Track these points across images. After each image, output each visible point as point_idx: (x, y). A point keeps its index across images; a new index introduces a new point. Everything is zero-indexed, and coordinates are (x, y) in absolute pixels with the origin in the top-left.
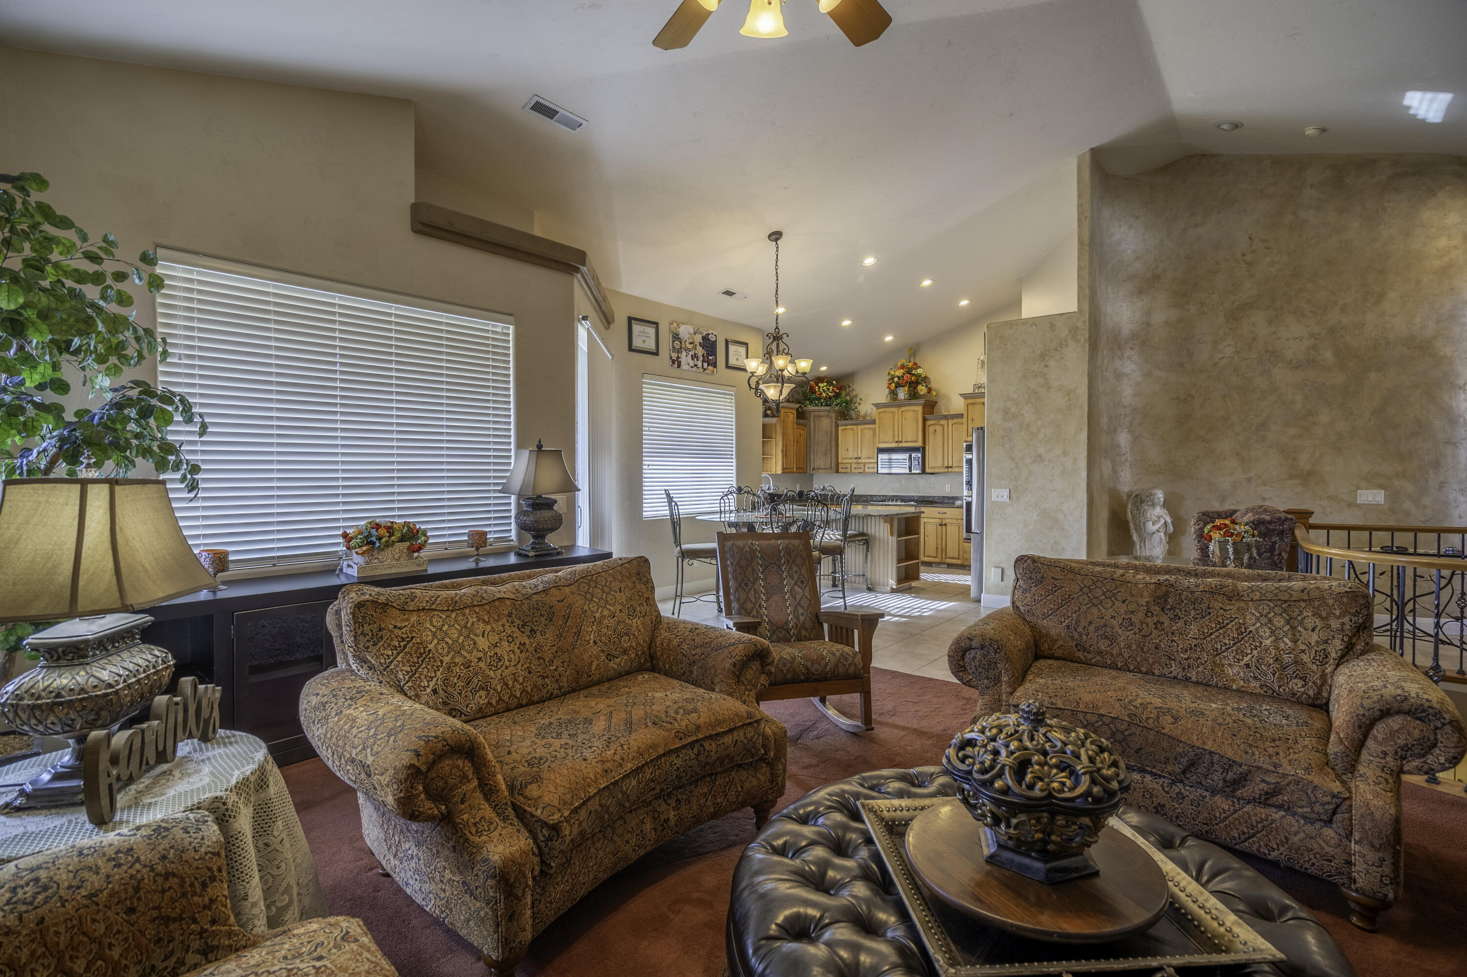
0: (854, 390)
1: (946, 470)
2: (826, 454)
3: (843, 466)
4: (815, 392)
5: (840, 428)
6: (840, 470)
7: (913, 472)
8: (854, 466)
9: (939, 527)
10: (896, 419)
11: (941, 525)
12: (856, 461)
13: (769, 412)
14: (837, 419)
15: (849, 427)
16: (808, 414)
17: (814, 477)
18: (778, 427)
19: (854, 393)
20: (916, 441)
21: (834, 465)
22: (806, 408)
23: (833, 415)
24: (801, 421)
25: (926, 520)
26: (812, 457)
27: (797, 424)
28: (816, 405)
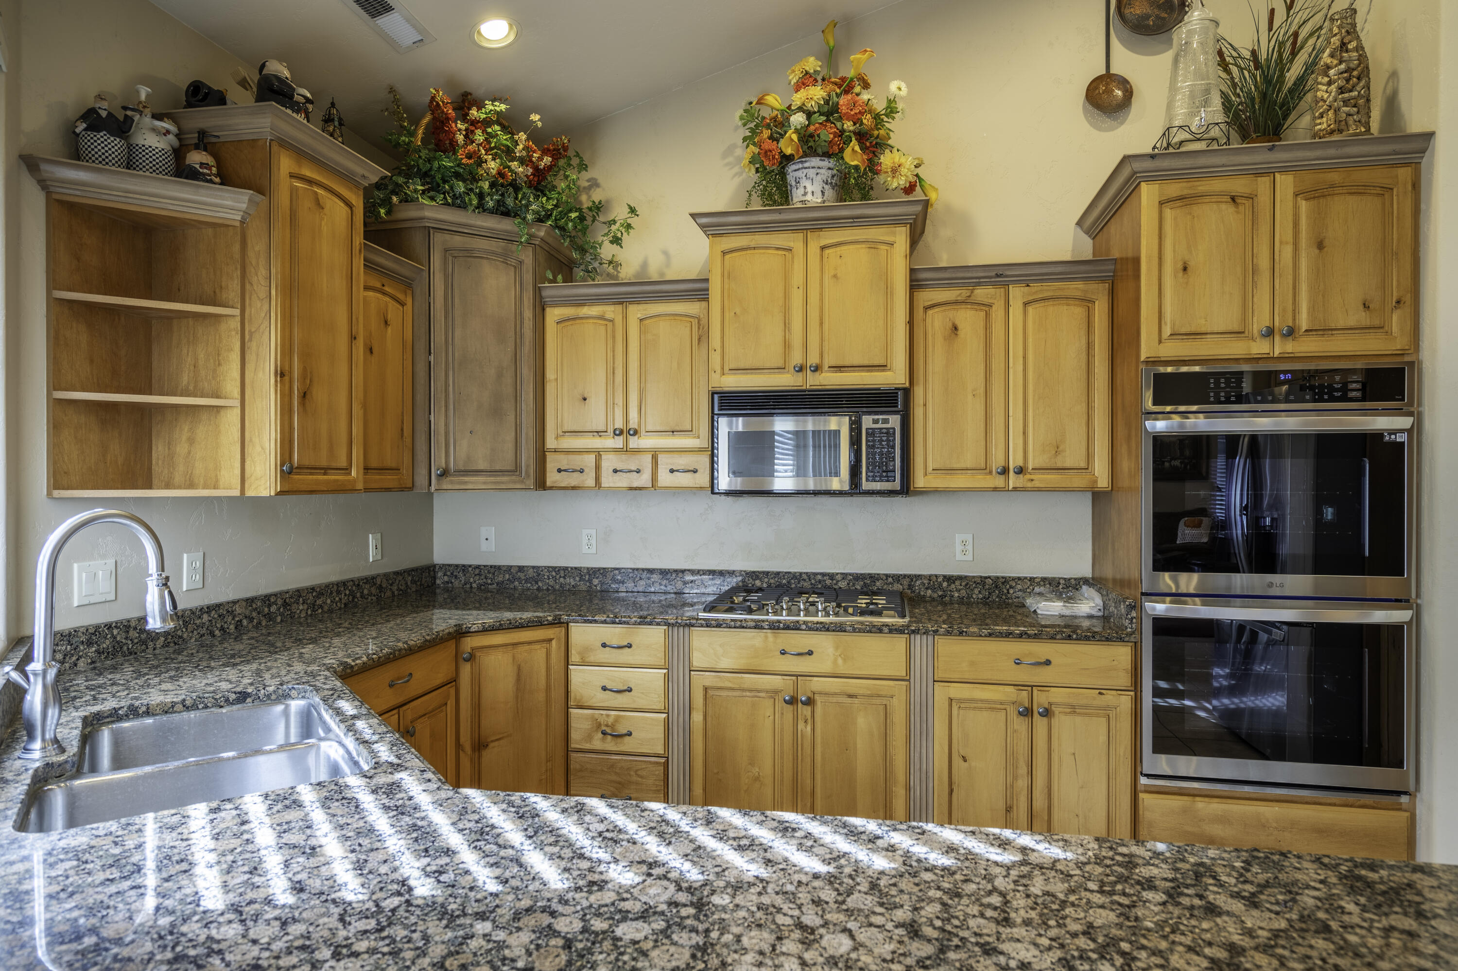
0: (594, 184)
1: (999, 482)
2: (496, 412)
3: (564, 461)
4: (453, 147)
5: (553, 314)
6: (552, 477)
7: (866, 485)
8: (609, 462)
9: (1021, 725)
10: (797, 278)
11: (1027, 713)
12: (619, 442)
13: (196, 158)
14: (539, 278)
15: (586, 311)
16: (418, 240)
17: (438, 502)
18: (257, 246)
19: (597, 196)
20: (882, 367)
21: (527, 457)
22: (409, 212)
23: (527, 257)
24: (385, 258)
25: (956, 691)
26: (438, 421)
27: (370, 266)
28: (459, 204)
